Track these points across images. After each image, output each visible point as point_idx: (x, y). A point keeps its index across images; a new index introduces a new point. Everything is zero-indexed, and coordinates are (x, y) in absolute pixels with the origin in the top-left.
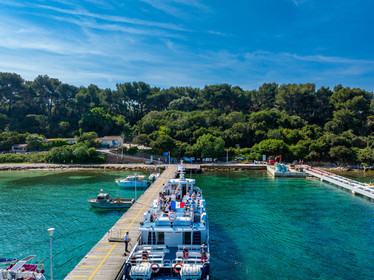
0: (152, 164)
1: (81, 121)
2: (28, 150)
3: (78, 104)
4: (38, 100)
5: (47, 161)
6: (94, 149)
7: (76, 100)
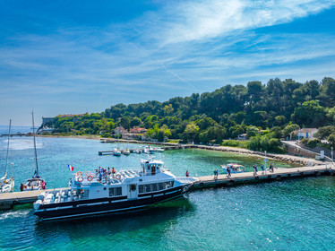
0: (323, 160)
1: (293, 115)
2: (247, 138)
3: (296, 100)
4: (270, 99)
5: (248, 148)
6: (276, 140)
7: (294, 96)
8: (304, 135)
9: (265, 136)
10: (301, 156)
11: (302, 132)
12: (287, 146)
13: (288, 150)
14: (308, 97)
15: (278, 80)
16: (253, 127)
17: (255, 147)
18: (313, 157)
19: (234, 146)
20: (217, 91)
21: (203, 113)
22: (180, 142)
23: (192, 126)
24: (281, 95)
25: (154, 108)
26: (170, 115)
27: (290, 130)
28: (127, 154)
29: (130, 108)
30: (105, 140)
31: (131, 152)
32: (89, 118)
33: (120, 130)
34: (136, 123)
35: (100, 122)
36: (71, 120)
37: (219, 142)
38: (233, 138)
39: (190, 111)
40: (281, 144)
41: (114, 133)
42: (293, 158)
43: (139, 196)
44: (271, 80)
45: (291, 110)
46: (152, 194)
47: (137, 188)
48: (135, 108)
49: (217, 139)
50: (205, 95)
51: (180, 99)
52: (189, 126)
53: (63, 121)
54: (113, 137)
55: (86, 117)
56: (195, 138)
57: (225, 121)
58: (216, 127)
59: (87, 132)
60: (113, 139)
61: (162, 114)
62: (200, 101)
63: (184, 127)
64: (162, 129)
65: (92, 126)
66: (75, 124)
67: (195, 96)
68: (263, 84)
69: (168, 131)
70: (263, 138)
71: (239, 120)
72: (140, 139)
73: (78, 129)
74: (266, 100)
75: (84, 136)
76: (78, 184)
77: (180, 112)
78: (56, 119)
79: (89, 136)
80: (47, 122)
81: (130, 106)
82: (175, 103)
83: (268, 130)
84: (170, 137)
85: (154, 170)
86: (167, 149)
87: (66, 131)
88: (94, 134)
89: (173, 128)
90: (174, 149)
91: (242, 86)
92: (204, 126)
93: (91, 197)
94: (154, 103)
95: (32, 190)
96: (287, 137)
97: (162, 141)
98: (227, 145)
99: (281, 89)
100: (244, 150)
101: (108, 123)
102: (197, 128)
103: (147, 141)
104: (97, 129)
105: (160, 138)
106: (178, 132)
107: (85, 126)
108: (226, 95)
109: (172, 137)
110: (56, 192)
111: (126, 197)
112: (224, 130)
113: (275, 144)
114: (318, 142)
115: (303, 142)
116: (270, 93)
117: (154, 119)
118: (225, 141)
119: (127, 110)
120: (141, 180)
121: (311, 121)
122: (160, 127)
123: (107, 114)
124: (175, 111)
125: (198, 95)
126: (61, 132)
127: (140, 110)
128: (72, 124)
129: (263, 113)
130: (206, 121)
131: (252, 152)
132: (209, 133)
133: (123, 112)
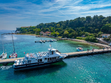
1: (101, 29)
2: (85, 36)
3: (103, 23)
4: (94, 23)
5: (85, 40)
6: (95, 38)
7: (102, 22)
8: (105, 36)
9: (91, 36)
10: (103, 44)
11: (104, 35)
12: (99, 40)
13: (99, 42)
14: (107, 22)
15: (97, 16)
16: (87, 33)
17: (87, 40)
18: (107, 45)
19: (80, 39)
20: (75, 19)
21: (70, 27)
22: (62, 37)
23: (66, 32)
24: (98, 21)
25: (53, 25)
26: (59, 27)
27: (100, 34)
28: (44, 42)
29: (45, 25)
30: (37, 36)
31: (46, 41)
32: (31, 28)
33: (42, 33)
34: (47, 30)
35: (35, 30)
36: (26, 29)
37: (75, 38)
38: (80, 36)
39: (66, 26)
40: (96, 39)
41: (40, 33)
42: (100, 44)
43: (48, 62)
44: (95, 16)
45: (101, 27)
46: (52, 61)
47: (47, 59)
48: (47, 25)
49: (75, 37)
50: (71, 20)
51: (62, 22)
52: (65, 32)
53: (23, 29)
54: (40, 35)
55: (30, 28)
56: (67, 36)
57: (78, 30)
58: (75, 32)
59: (31, 33)
60: (40, 36)
61: (56, 27)
62: (69, 23)
63: (64, 32)
64: (56, 33)
65: (33, 31)
66: (27, 30)
67: (68, 21)
68: (91, 17)
69: (58, 33)
70: (90, 37)
71: (82, 30)
72: (49, 36)
73: (28, 32)
74: (92, 23)
75: (30, 34)
76: (27, 58)
77: (62, 27)
78: (21, 28)
79: (32, 34)
80: (18, 29)
81: (45, 24)
82: (60, 23)
83: (92, 34)
84: (59, 36)
85: (53, 52)
86: (57, 40)
87: (24, 32)
88: (34, 33)
89: (60, 32)
90: (60, 40)
91: (84, 18)
92: (70, 32)
93: (32, 62)
94: (53, 23)
95: (13, 58)
96: (99, 37)
97: (56, 37)
98: (78, 39)
99: (98, 19)
100: (84, 41)
101: (38, 30)
102: (68, 33)
103: (51, 37)
104: (35, 32)
105: (55, 36)
106: (61, 34)
107: (31, 31)
108: (78, 21)
109: (60, 35)
110: (21, 60)
111: (43, 62)
112: (77, 33)
113: (94, 39)
114: (110, 39)
115: (104, 39)
116: (94, 20)
117: (53, 29)
118: (77, 37)
119: (44, 25)
120: (48, 56)
121: (108, 31)
122: (55, 32)
123: (38, 27)
124: (61, 26)
125: (68, 20)
126: (22, 33)
127: (49, 25)
128: (26, 30)
129: (91, 28)
130: (71, 30)
131: (86, 42)
132: (72, 34)
133: (43, 26)
